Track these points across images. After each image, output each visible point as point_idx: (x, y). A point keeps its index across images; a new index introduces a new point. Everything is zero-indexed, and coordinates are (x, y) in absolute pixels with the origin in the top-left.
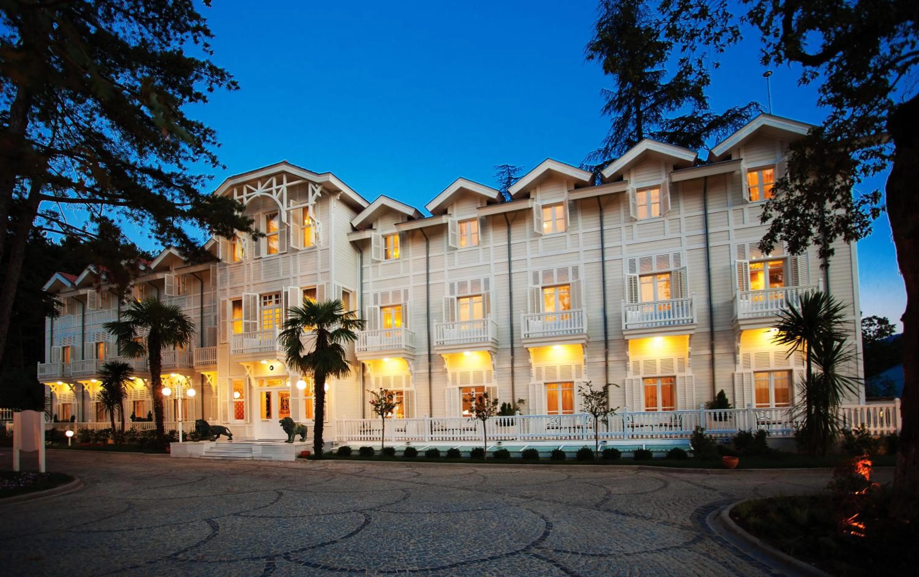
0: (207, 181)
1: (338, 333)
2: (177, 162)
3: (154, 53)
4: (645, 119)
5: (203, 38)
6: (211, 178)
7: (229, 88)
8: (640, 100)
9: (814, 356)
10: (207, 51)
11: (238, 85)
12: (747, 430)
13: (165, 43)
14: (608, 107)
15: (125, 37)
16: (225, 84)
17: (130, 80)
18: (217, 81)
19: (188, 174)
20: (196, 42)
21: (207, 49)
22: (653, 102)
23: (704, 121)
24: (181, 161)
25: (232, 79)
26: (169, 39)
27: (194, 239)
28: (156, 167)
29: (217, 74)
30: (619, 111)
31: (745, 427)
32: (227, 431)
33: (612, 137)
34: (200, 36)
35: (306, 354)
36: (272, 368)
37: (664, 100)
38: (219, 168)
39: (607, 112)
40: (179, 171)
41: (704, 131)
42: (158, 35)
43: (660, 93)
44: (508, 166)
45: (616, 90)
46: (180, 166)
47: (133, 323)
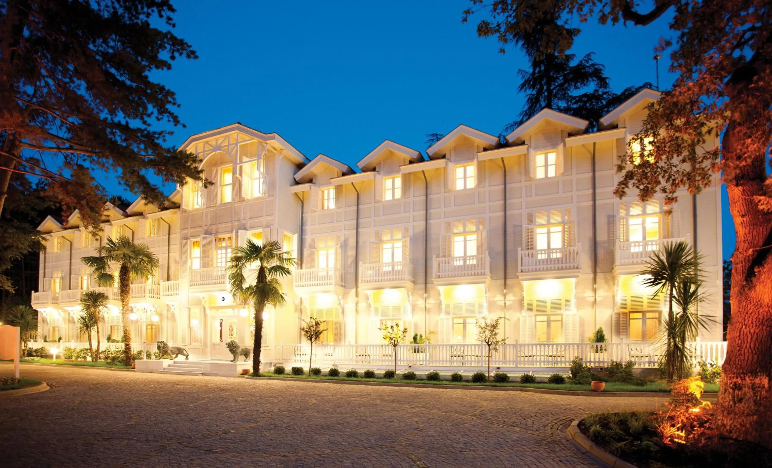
0: (167, 136)
1: (275, 269)
2: (142, 118)
3: (125, 24)
4: (555, 96)
5: (166, 13)
6: (171, 133)
7: (189, 56)
8: (551, 80)
9: (674, 297)
10: (170, 24)
11: (197, 54)
12: (619, 361)
13: (134, 16)
14: (523, 85)
15: (100, 10)
16: (185, 53)
17: (102, 47)
18: (178, 51)
19: (151, 129)
20: (161, 16)
21: (170, 22)
22: (562, 81)
23: (604, 99)
24: (146, 118)
25: (191, 49)
26: (137, 12)
27: (155, 186)
28: (123, 122)
29: (178, 45)
30: (533, 89)
31: (617, 358)
32: (184, 352)
33: (526, 111)
34: (164, 10)
35: (248, 287)
36: (223, 299)
37: (571, 80)
38: (180, 126)
39: (524, 90)
40: (143, 127)
41: (604, 108)
42: (127, 9)
43: (568, 74)
44: (437, 135)
45: (531, 71)
46: (145, 123)
47: (107, 257)
